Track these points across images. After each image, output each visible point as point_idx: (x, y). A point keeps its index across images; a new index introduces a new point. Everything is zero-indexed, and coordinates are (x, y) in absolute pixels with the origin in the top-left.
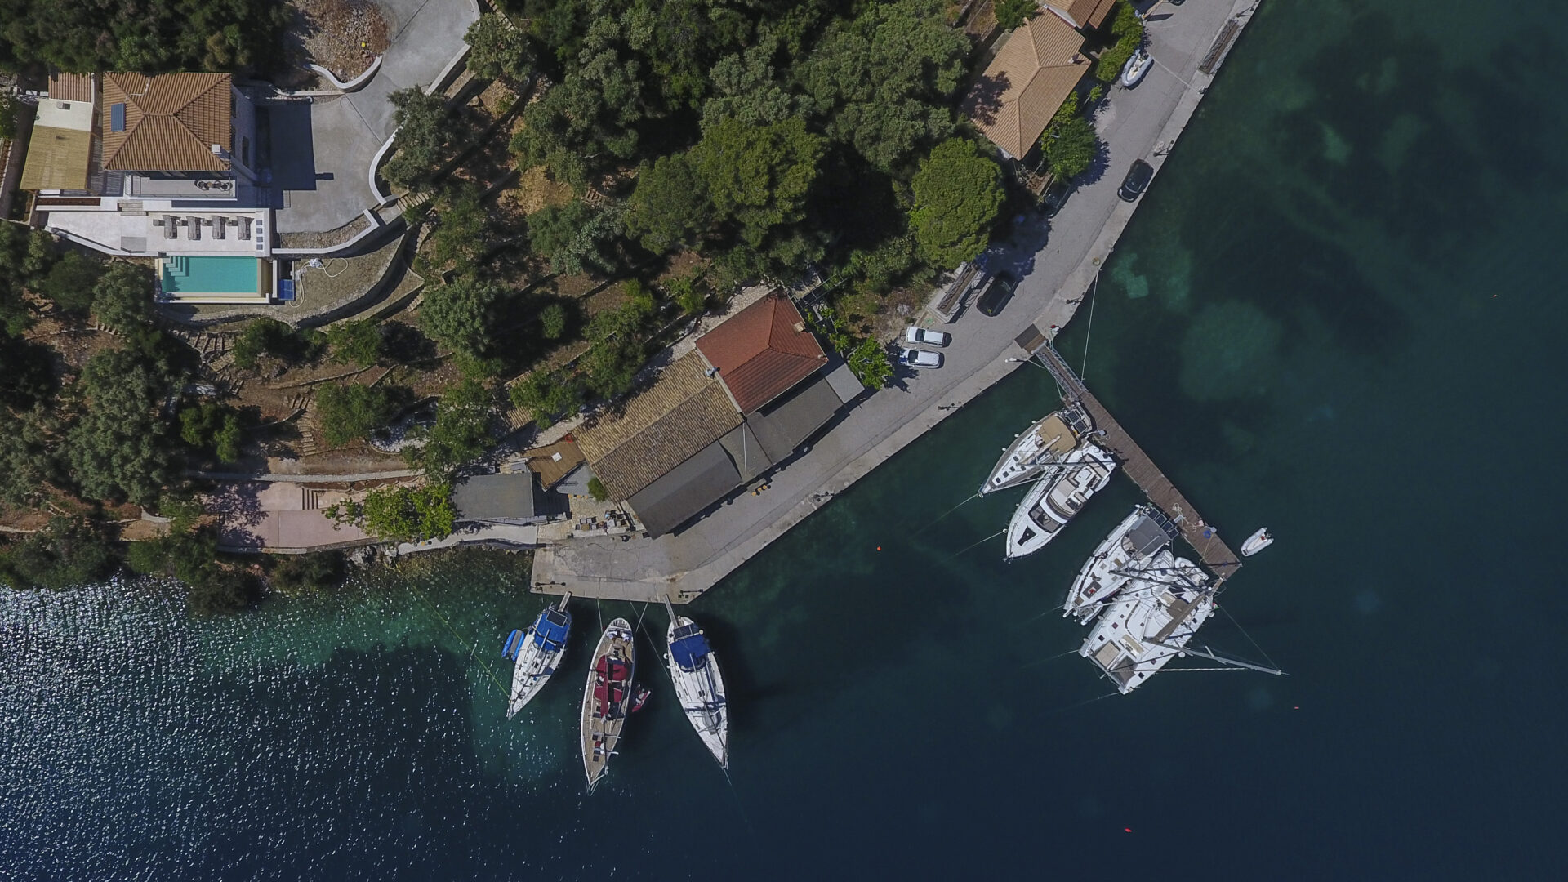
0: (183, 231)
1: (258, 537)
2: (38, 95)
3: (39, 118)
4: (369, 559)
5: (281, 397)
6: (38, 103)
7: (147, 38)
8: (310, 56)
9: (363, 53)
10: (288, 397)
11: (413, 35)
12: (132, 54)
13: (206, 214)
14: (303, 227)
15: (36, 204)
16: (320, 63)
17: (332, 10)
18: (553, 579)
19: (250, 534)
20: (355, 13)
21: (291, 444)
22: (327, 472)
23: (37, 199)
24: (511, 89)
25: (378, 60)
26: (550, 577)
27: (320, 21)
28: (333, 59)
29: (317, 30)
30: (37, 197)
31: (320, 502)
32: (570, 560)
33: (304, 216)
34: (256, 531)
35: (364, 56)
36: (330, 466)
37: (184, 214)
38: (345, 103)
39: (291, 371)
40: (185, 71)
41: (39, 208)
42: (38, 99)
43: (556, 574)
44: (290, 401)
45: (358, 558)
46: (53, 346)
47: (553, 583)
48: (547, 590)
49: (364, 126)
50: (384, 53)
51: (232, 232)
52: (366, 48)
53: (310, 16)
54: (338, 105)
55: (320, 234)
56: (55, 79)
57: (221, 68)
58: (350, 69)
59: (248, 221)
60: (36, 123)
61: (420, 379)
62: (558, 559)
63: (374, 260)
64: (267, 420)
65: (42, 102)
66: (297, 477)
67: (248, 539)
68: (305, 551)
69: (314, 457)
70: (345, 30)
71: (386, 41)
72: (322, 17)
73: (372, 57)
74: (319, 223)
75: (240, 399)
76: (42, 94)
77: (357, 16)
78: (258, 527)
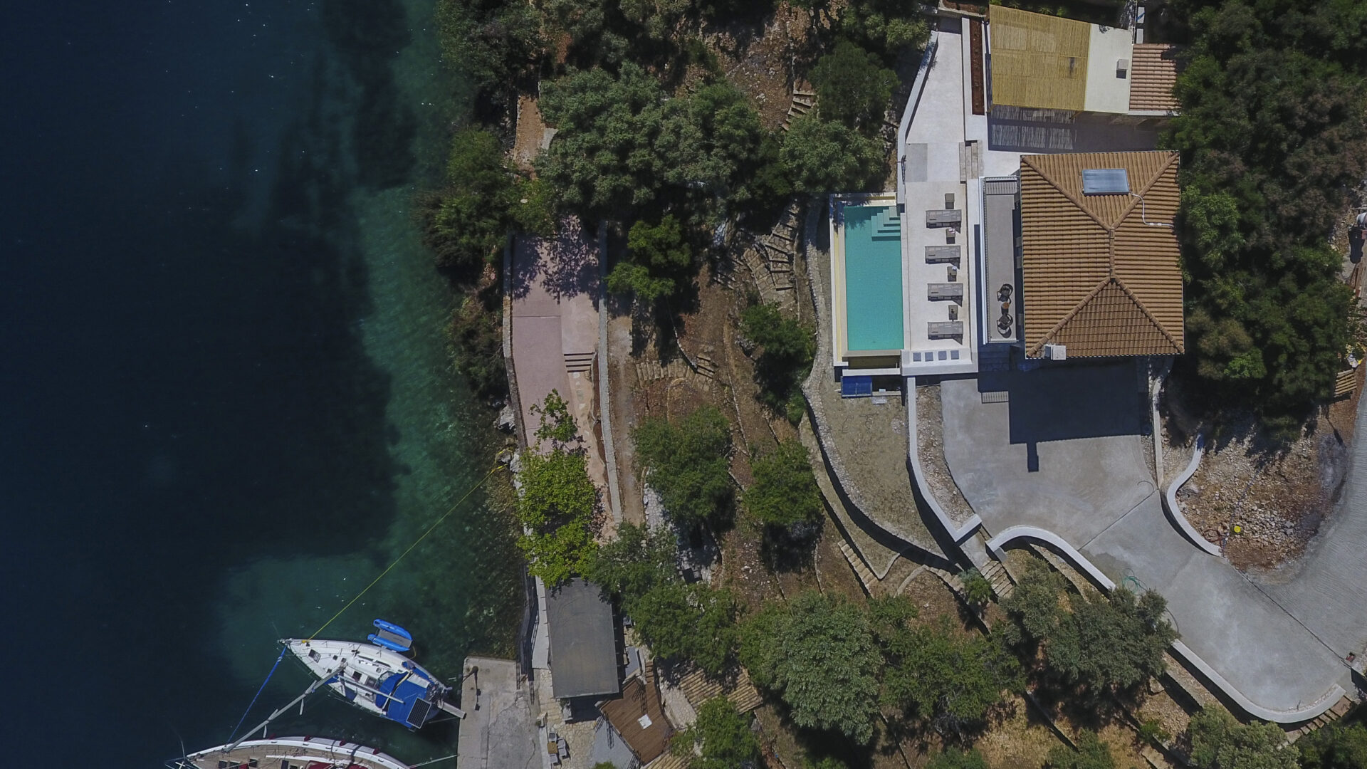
0: (938, 237)
1: (527, 289)
2: (1138, 26)
3: (1103, 31)
4: (506, 430)
5: (712, 342)
6: (1125, 28)
7: (1237, 235)
8: (1218, 449)
9: (1225, 528)
10: (712, 352)
11: (1258, 610)
12: (1209, 214)
13: (965, 273)
14: (951, 421)
15: (971, 18)
16: (1206, 462)
17: (1291, 492)
18: (483, 692)
19: (531, 278)
20: (1289, 524)
21: (651, 347)
22: (613, 394)
23: (980, 20)
24: (1178, 738)
25: (1214, 549)
26: (487, 688)
27: (1273, 470)
28: (1213, 479)
29: (1259, 465)
30: (983, 19)
31: (576, 375)
32: (510, 714)
33: (969, 423)
34: (536, 286)
35: (1220, 529)
36: (623, 397)
37: (964, 240)
38: (1145, 489)
39: (747, 362)
40: (1185, 282)
41: (966, 23)
42: (1131, 28)
43: (491, 694)
44: (708, 353)
45: (507, 417)
46: (771, 24)
47: (479, 693)
48: (468, 684)
49: (1109, 520)
50: (1226, 561)
51: (939, 313)
52: (1233, 533)
53: (1282, 458)
54: (1142, 477)
55: (942, 445)
56: (1164, 56)
57: (1192, 336)
58: (1198, 503)
59: (958, 337)
60: (1095, 28)
61: (747, 541)
62: (512, 698)
63: (907, 515)
64: (680, 323)
65: (1128, 34)
66: (605, 353)
67: (524, 275)
68: (507, 354)
69: (635, 377)
70: (1261, 506)
71: (1245, 565)
72: (1279, 474)
73: (1219, 539)
74: (957, 444)
75: (708, 286)
76: (1140, 31)
77: (1283, 527)
78: (543, 289)
